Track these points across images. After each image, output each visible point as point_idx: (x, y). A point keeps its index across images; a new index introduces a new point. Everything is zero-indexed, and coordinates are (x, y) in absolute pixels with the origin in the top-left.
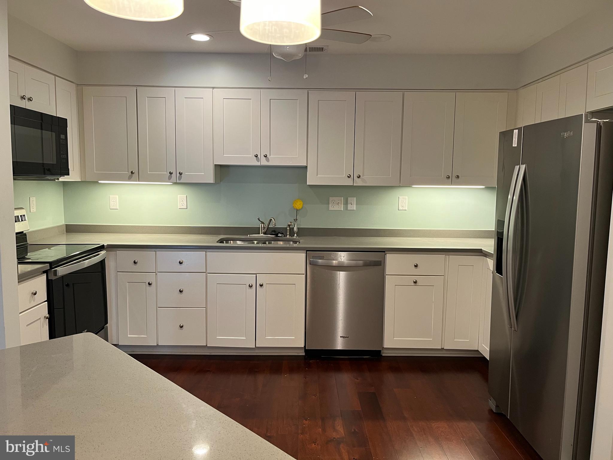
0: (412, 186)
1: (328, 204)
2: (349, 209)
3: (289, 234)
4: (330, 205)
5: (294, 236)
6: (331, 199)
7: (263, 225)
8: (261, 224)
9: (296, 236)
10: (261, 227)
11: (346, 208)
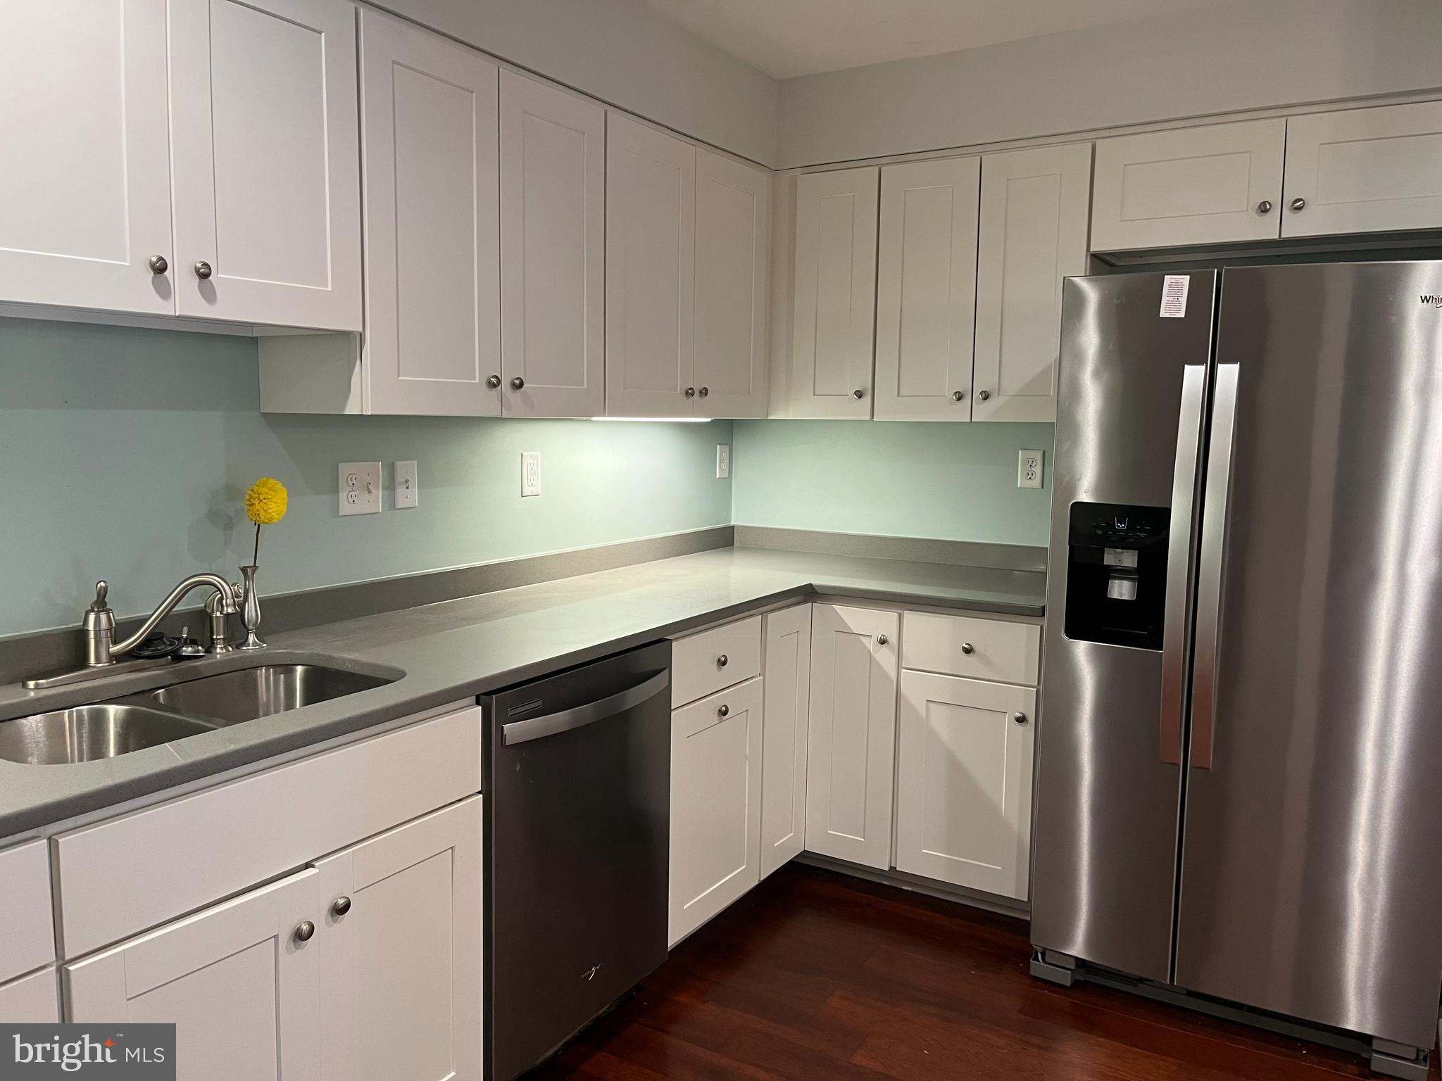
0: (593, 419)
1: (335, 490)
2: (399, 505)
3: (224, 639)
4: (343, 496)
5: (245, 642)
6: (345, 469)
7: (103, 617)
8: (92, 617)
9: (255, 644)
10: (97, 632)
11: (391, 504)
